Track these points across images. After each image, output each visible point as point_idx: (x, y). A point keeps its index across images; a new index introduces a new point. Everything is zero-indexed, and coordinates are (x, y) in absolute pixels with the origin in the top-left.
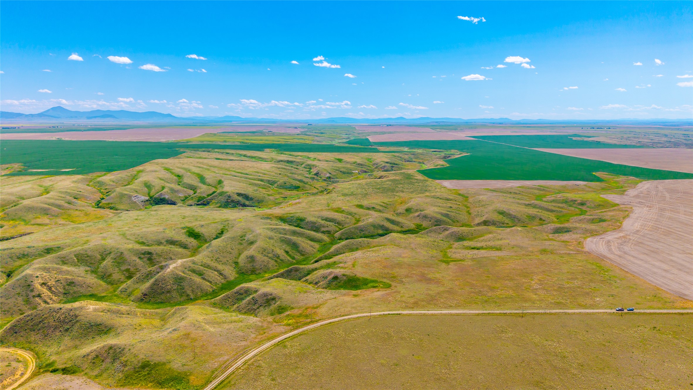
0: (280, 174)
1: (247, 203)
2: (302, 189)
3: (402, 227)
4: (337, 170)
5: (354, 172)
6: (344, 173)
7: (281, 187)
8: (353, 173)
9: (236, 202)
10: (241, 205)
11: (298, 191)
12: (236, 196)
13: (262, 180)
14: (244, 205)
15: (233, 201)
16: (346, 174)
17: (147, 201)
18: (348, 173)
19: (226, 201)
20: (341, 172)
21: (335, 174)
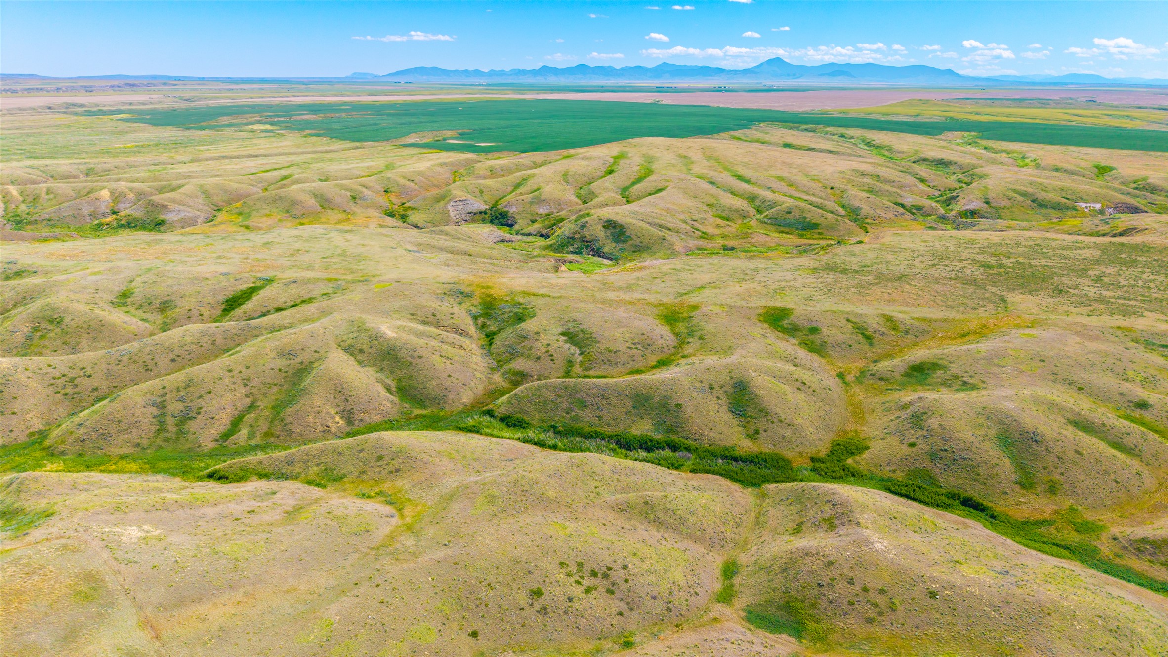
0: (832, 188)
1: (609, 247)
2: (819, 234)
3: (754, 435)
4: (1024, 194)
5: (1084, 205)
6: (1040, 204)
7: (769, 222)
8: (1075, 209)
9: (587, 242)
10: (593, 250)
11: (801, 236)
12: (600, 227)
13: (752, 198)
14: (598, 253)
15: (583, 239)
16: (1044, 211)
17: (481, 212)
18: (1057, 207)
19: (571, 236)
20: (1033, 201)
21: (1005, 203)
